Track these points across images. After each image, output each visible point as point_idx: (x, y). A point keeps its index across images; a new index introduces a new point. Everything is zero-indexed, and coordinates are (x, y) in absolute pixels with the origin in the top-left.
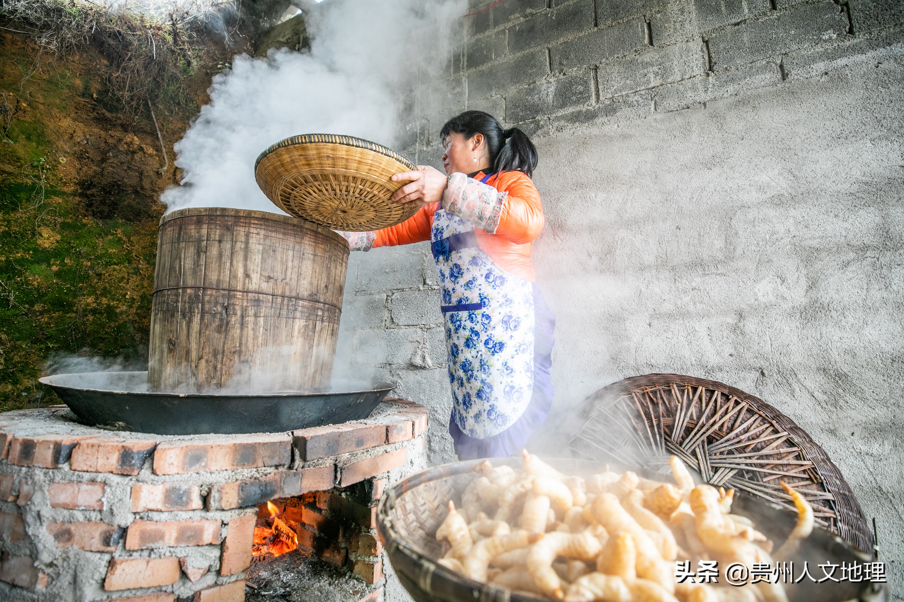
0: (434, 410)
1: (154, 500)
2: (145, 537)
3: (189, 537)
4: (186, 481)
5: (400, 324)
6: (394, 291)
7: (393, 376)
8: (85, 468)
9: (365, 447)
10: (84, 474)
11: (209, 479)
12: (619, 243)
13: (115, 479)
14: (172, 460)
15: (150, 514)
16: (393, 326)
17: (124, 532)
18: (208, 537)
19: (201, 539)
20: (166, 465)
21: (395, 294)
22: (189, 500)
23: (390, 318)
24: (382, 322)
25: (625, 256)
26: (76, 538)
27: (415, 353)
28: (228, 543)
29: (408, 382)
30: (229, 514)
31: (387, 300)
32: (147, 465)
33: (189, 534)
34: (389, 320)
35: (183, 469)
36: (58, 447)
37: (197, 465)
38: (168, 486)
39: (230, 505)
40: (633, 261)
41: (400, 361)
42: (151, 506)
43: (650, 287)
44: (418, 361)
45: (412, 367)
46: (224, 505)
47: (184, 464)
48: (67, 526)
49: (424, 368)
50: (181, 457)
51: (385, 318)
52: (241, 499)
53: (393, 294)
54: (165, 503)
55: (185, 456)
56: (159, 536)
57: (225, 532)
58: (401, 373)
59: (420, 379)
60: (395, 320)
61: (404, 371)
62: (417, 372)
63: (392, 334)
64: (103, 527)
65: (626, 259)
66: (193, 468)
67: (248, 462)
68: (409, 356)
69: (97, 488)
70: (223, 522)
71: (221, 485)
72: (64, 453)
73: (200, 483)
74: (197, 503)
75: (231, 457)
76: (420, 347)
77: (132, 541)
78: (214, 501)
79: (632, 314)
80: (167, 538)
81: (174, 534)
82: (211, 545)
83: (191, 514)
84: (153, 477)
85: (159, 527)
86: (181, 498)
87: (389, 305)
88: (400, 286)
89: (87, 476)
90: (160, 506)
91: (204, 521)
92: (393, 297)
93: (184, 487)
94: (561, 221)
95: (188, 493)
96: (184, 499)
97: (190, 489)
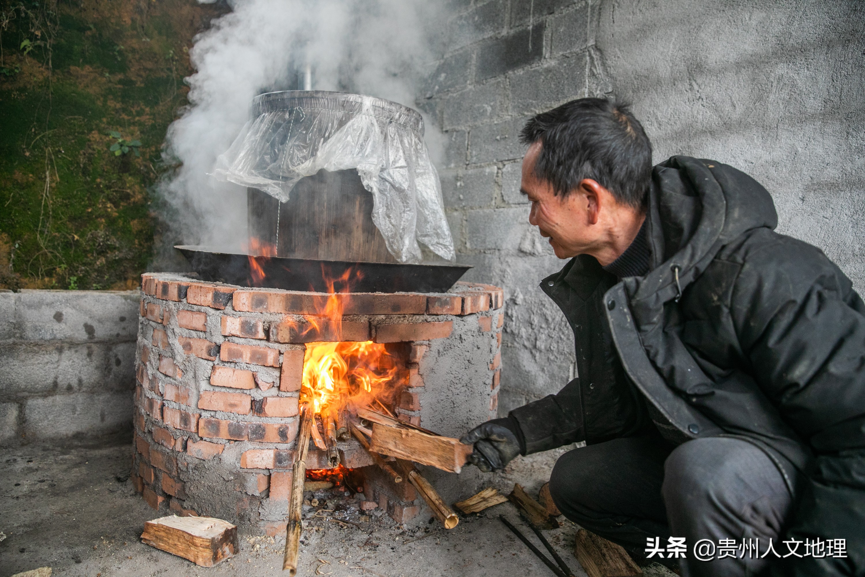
0: (542, 304)
1: (235, 328)
2: (231, 353)
3: (258, 359)
4: (254, 318)
5: (511, 202)
6: (505, 163)
7: (502, 263)
8: (195, 302)
9: (402, 312)
10: (194, 306)
11: (268, 317)
12: (775, 84)
13: (212, 311)
14: (244, 301)
15: (234, 338)
16: (503, 205)
17: (218, 348)
18: (270, 361)
19: (266, 362)
20: (241, 304)
21: (506, 166)
22: (256, 332)
23: (500, 195)
24: (492, 200)
25: (780, 102)
26: (194, 349)
27: (524, 238)
28: (284, 368)
29: (516, 271)
30: (284, 346)
31: (498, 173)
32: (229, 304)
33: (258, 356)
34: (499, 198)
35: (252, 308)
36: (180, 288)
37: (261, 307)
38: (243, 319)
39: (284, 339)
40: (792, 110)
41: (509, 246)
42: (233, 332)
43: (810, 147)
44: (527, 247)
45: (521, 252)
46: (280, 339)
47: (252, 305)
48: (188, 340)
49: (533, 254)
50: (250, 299)
51: (495, 195)
52: (293, 337)
53: (504, 165)
54: (242, 331)
55: (253, 299)
56: (240, 355)
57: (281, 359)
58: (510, 261)
59: (529, 267)
60: (506, 198)
61: (513, 258)
62: (526, 259)
63: (502, 215)
64: (207, 343)
65: (782, 106)
66: (259, 309)
67: (297, 309)
68: (519, 241)
69: (202, 316)
70: (280, 351)
71: (278, 323)
72: (183, 291)
73: (263, 320)
74: (261, 334)
75: (284, 303)
76: (530, 230)
77: (224, 355)
78: (273, 334)
79: (781, 185)
80: (244, 356)
81: (249, 355)
82: (272, 367)
83: (259, 342)
84: (233, 312)
85: (239, 348)
86: (251, 329)
87: (499, 180)
88: (511, 156)
89: (196, 308)
90: (238, 333)
91: (267, 348)
92: (504, 170)
93: (253, 322)
94: (701, 59)
95: (255, 326)
96: (253, 330)
97: (256, 323)
